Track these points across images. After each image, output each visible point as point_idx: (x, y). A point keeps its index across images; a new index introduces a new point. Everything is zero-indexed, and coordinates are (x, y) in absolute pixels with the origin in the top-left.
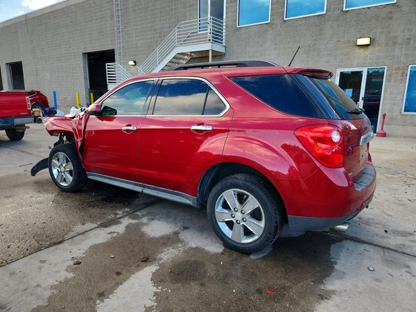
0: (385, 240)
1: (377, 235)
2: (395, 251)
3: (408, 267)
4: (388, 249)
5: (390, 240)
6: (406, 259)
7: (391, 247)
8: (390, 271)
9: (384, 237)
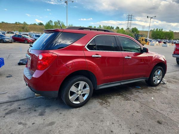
0: (19, 104)
1: (23, 105)
2: (14, 101)
3: (9, 98)
4: (17, 101)
5: (17, 105)
6: (10, 100)
7: (16, 102)
8: (15, 94)
9: (20, 105)
